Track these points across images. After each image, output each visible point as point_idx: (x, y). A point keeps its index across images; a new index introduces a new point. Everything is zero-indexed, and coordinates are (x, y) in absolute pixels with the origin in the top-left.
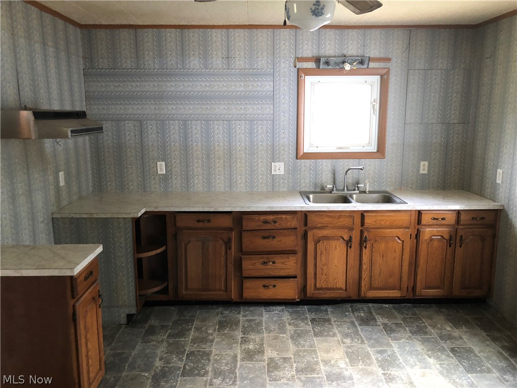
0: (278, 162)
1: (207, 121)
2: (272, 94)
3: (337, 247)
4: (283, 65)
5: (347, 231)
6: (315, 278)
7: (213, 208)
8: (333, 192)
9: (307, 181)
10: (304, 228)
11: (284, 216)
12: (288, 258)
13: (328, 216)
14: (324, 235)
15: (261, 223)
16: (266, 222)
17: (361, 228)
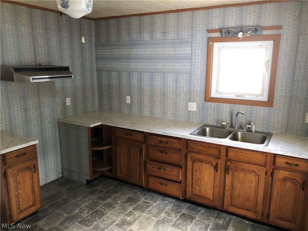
0: (193, 102)
1: (152, 73)
2: (190, 55)
3: (207, 169)
4: (198, 36)
5: (214, 158)
6: (192, 187)
7: (133, 128)
8: (226, 128)
9: (212, 118)
10: (186, 151)
11: (172, 140)
12: (174, 169)
13: (202, 146)
14: (198, 158)
15: (158, 142)
16: (161, 142)
17: (226, 159)
